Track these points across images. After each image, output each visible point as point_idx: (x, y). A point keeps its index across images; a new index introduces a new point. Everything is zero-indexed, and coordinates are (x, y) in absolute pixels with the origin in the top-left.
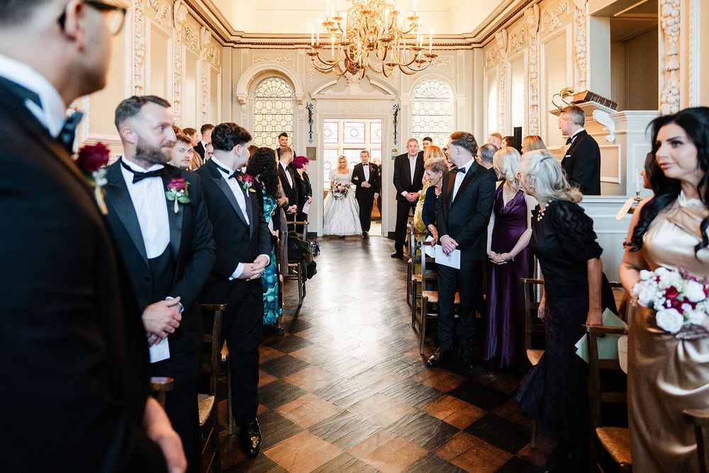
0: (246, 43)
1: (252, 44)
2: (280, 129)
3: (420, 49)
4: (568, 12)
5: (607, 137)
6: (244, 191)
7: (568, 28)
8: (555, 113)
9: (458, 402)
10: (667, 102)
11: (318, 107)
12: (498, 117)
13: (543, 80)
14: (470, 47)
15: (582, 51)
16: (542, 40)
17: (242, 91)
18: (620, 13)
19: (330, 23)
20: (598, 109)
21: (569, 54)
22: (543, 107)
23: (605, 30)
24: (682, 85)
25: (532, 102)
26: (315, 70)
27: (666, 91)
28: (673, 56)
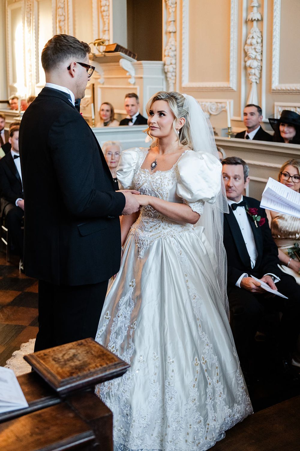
5: (130, 80)
10: (168, 56)
15: (106, 5)
20: (123, 58)
24: (178, 44)
27: (168, 48)
28: (172, 22)
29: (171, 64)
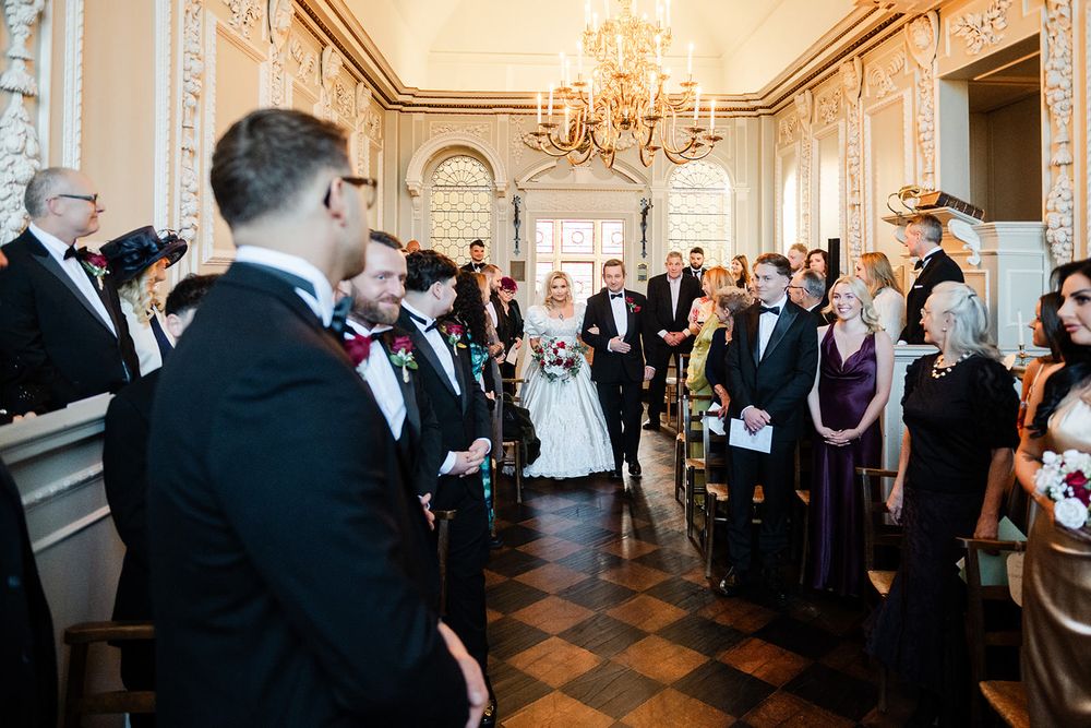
0: (421, 105)
1: (429, 106)
2: (472, 235)
3: (699, 131)
4: (907, 72)
5: (969, 259)
6: (450, 347)
7: (907, 94)
8: (890, 221)
9: (769, 648)
10: (1055, 210)
11: (529, 202)
12: (798, 220)
13: (869, 168)
14: (754, 113)
15: (928, 129)
16: (867, 110)
17: (414, 177)
18: (984, 75)
19: (565, 90)
20: (955, 218)
21: (908, 133)
22: (869, 208)
23: (960, 101)
24: (1077, 187)
25: (851, 200)
26: (523, 146)
27: (1054, 194)
28: (1064, 145)
29: (1061, 226)
